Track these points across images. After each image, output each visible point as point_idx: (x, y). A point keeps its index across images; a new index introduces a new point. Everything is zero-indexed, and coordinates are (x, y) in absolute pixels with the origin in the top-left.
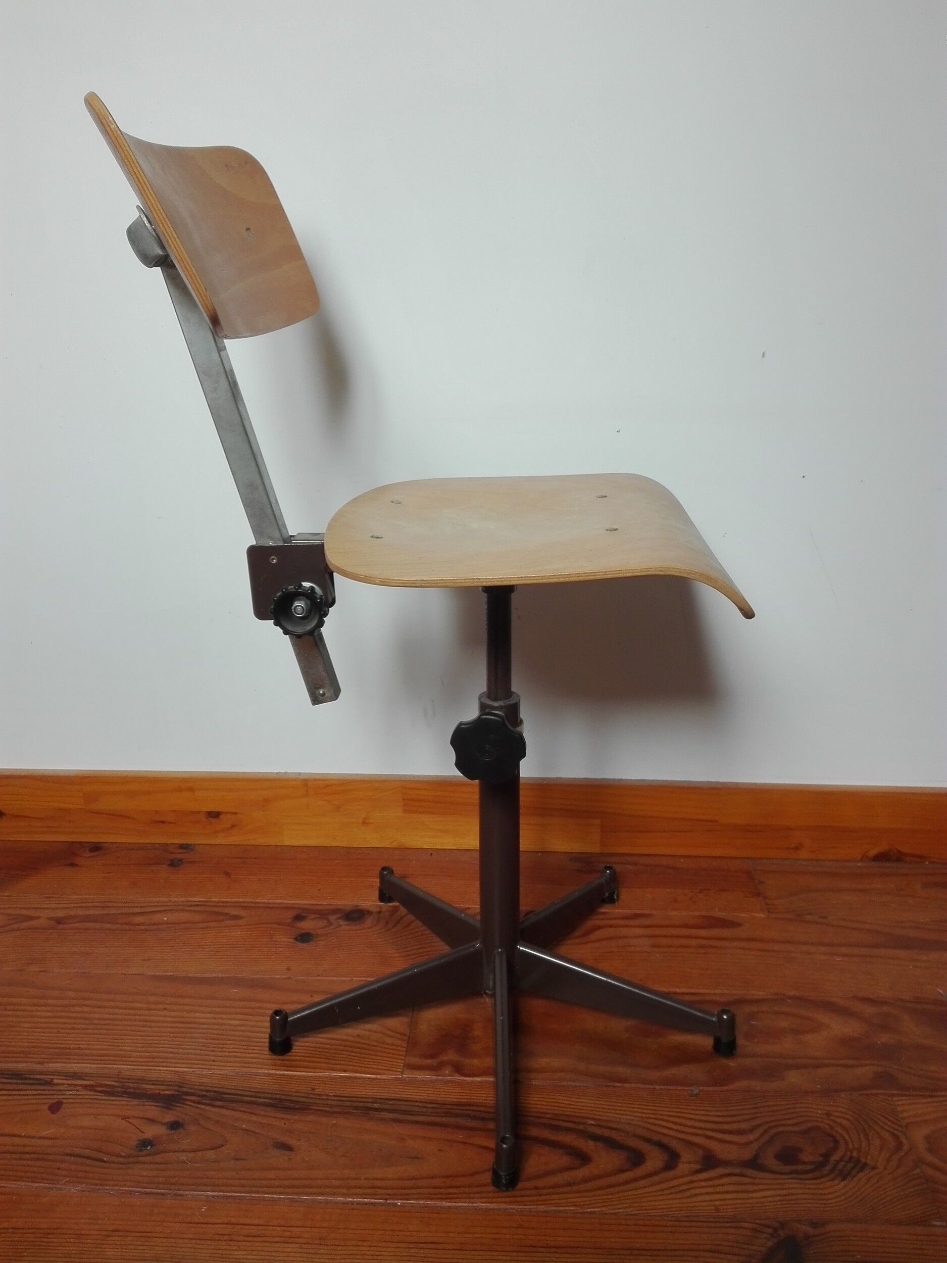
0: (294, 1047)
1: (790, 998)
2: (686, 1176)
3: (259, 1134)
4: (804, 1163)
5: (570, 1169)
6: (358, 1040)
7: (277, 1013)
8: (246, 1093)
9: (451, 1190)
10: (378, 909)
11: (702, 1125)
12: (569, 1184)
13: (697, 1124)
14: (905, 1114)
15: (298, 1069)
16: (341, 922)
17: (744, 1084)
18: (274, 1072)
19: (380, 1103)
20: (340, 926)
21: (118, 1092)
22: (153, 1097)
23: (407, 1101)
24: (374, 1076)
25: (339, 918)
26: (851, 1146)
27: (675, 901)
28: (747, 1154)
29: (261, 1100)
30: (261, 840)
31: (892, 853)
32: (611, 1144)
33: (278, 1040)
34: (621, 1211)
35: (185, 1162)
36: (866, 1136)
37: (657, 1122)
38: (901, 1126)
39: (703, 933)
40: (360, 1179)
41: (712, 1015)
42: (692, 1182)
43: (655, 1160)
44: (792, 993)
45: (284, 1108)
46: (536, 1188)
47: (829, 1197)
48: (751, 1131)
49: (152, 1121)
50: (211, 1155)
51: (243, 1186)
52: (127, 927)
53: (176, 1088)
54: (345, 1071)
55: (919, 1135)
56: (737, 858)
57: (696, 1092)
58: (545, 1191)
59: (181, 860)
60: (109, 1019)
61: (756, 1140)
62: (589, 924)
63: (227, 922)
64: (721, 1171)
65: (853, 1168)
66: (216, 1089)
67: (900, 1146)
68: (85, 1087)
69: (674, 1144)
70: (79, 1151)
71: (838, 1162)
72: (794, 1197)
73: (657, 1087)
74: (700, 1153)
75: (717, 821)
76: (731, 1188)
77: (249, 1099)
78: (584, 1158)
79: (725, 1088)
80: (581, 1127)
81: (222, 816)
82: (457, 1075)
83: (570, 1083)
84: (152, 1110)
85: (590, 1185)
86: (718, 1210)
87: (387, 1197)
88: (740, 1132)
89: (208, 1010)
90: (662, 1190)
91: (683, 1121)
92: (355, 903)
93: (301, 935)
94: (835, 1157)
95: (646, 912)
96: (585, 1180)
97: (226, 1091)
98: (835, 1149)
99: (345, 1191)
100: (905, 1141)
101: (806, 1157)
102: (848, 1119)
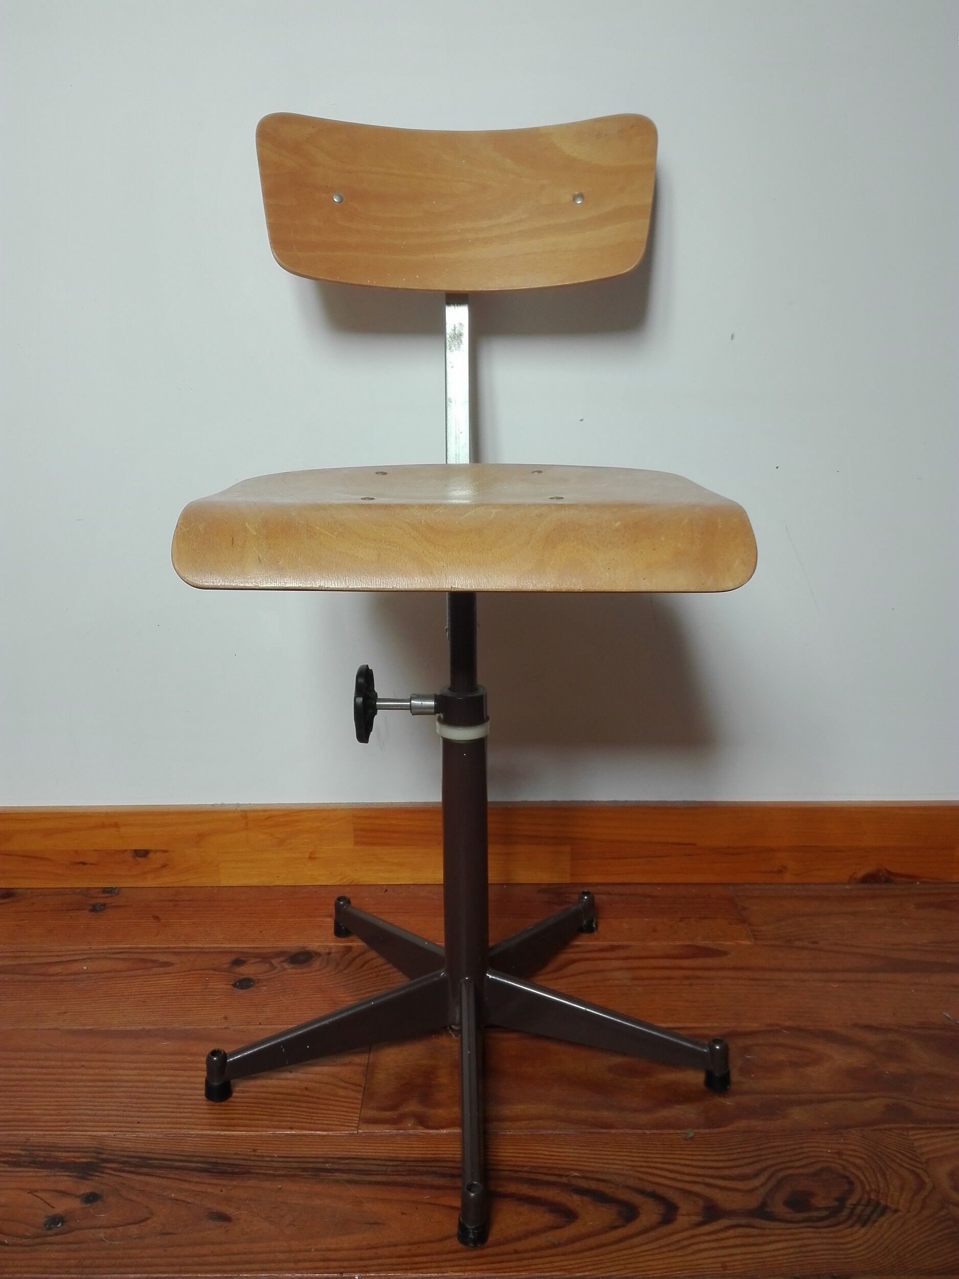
1: (787, 1028)
2: (686, 1229)
3: (191, 1203)
4: (818, 1209)
5: (553, 1228)
6: (306, 1093)
7: (214, 1053)
8: (177, 1158)
9: (417, 1259)
10: (327, 951)
11: (700, 1171)
12: (554, 1246)
13: (694, 1171)
14: (925, 1150)
15: (237, 1128)
16: (286, 965)
17: (742, 1124)
18: (209, 1132)
19: (333, 1163)
20: (285, 969)
21: (24, 1162)
22: (66, 1166)
23: (363, 1159)
24: (325, 1133)
25: (283, 962)
26: (868, 1188)
27: (655, 930)
28: (752, 1202)
29: (194, 1165)
30: (194, 881)
31: (881, 874)
32: (599, 1197)
33: (216, 1084)
34: (615, 1273)
35: (103, 1240)
36: (884, 1175)
37: (650, 1170)
38: (921, 1163)
39: (685, 963)
40: (310, 1251)
41: (704, 1046)
42: (693, 1236)
43: (650, 1213)
44: (787, 1024)
45: (220, 1173)
46: (516, 1252)
47: (849, 1246)
48: (756, 1175)
49: (64, 1193)
50: (134, 1230)
51: (172, 1265)
52: (41, 978)
53: (94, 1155)
54: (291, 1128)
55: (942, 1171)
56: (716, 884)
57: (691, 1134)
58: (526, 1255)
59: (104, 905)
60: (18, 1080)
61: (763, 1185)
62: (563, 957)
63: (155, 969)
64: (725, 1222)
65: (873, 1212)
66: (141, 1154)
67: (922, 1185)
69: (671, 1195)
71: (855, 1207)
72: (809, 1248)
73: (648, 1132)
74: (701, 1203)
75: (694, 844)
76: (738, 1241)
77: (181, 1164)
78: (569, 1215)
79: (722, 1129)
80: (564, 1180)
81: (151, 855)
82: (420, 1127)
83: (549, 1132)
84: (65, 1181)
85: (578, 1246)
86: (724, 1267)
87: (342, 1270)
88: (744, 1178)
89: (133, 1065)
90: (661, 1247)
91: (678, 1168)
92: (301, 945)
93: (241, 981)
94: (852, 1201)
95: (624, 943)
96: (572, 1241)
97: (152, 1155)
98: (851, 1191)
99: (292, 1265)
100: (927, 1180)
101: (819, 1201)
102: (861, 1158)
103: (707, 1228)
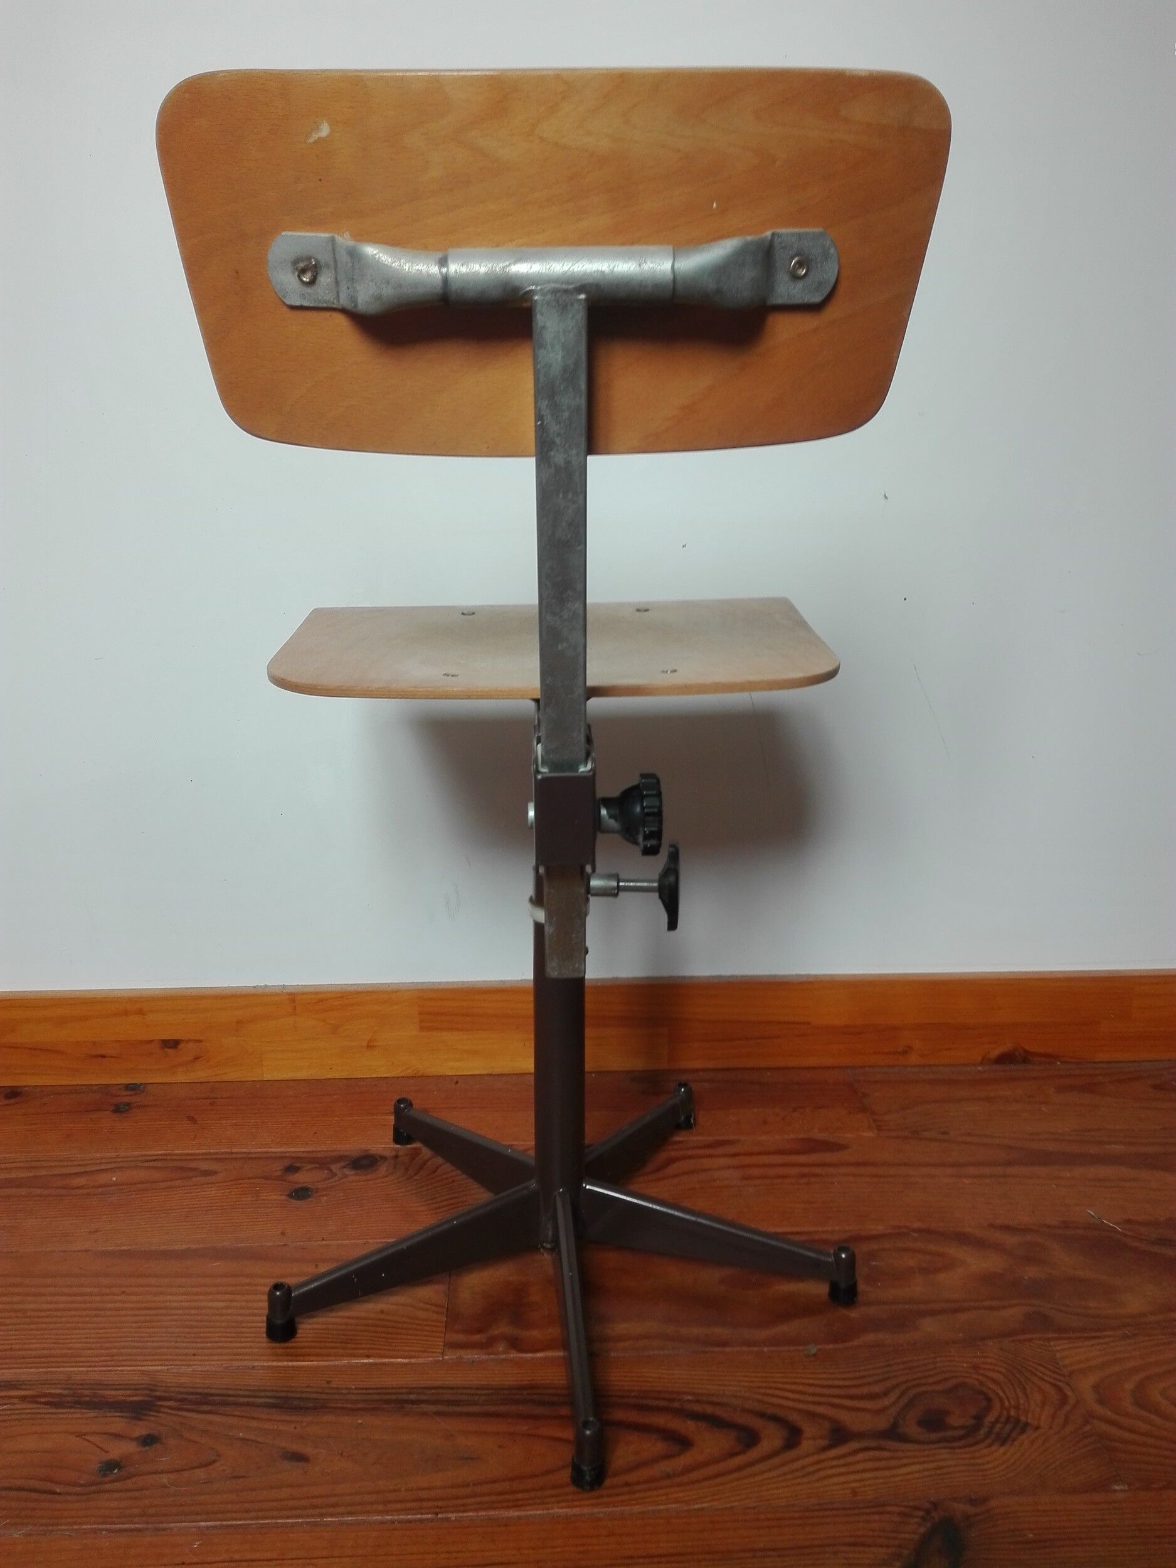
0: (300, 1331)
1: (914, 1231)
2: (814, 1454)
3: (262, 1443)
4: (954, 1428)
5: (667, 1457)
6: (382, 1316)
7: (277, 1287)
8: (241, 1393)
9: (520, 1496)
10: (394, 1153)
11: (827, 1391)
12: (669, 1476)
13: (818, 1390)
14: (1067, 1362)
15: (306, 1358)
16: (347, 1171)
17: (870, 1338)
18: (275, 1364)
19: (418, 1394)
20: (346, 1176)
21: (68, 1402)
22: (117, 1406)
23: (453, 1388)
24: (406, 1361)
25: (344, 1167)
26: (1007, 1404)
27: (765, 1122)
28: (882, 1423)
29: (262, 1400)
30: (233, 1074)
31: (1017, 1054)
32: (716, 1422)
33: (279, 1322)
34: (736, 1504)
35: (166, 1487)
36: (1024, 1389)
37: (770, 1392)
38: (1064, 1376)
39: (802, 1159)
40: (399, 1490)
41: (829, 1255)
42: (819, 1462)
43: (771, 1438)
44: (916, 1225)
45: (292, 1408)
46: (627, 1484)
47: (987, 1466)
48: (886, 1393)
49: (118, 1436)
50: (201, 1474)
51: (247, 1511)
52: (64, 1192)
53: (147, 1392)
54: (368, 1357)
55: (1086, 1385)
56: (834, 1068)
57: (814, 1351)
58: (638, 1487)
59: (129, 1104)
60: (49, 1310)
61: (894, 1404)
62: (663, 1156)
63: (199, 1179)
64: (854, 1445)
65: (1012, 1430)
66: (199, 1390)
67: (1064, 1400)
68: (23, 1398)
69: (793, 1417)
70: (19, 1483)
71: (994, 1424)
72: (945, 1471)
73: (766, 1349)
74: (827, 1425)
75: (809, 1023)
76: (869, 1465)
77: (246, 1400)
78: (684, 1443)
79: (847, 1344)
80: (676, 1405)
81: (181, 1046)
82: (514, 1351)
83: (656, 1352)
84: (117, 1423)
85: (694, 1476)
86: (854, 1493)
87: (437, 1510)
88: (872, 1397)
89: (181, 1290)
90: (785, 1474)
91: (801, 1388)
92: (363, 1147)
93: (297, 1191)
94: (990, 1418)
95: (732, 1137)
96: (689, 1470)
97: (213, 1391)
98: (988, 1409)
99: (381, 1507)
100: (1069, 1393)
101: (954, 1420)
102: (999, 1372)
103: (834, 1452)
